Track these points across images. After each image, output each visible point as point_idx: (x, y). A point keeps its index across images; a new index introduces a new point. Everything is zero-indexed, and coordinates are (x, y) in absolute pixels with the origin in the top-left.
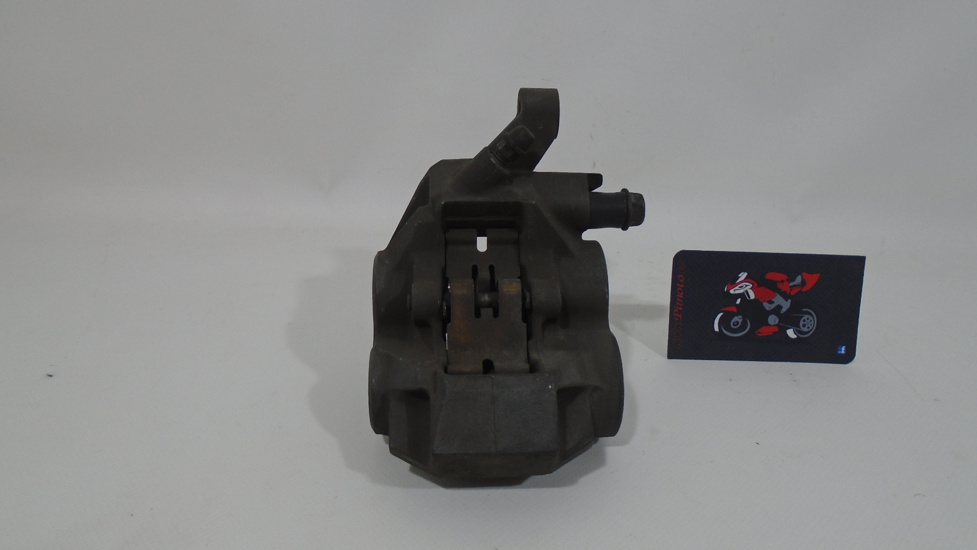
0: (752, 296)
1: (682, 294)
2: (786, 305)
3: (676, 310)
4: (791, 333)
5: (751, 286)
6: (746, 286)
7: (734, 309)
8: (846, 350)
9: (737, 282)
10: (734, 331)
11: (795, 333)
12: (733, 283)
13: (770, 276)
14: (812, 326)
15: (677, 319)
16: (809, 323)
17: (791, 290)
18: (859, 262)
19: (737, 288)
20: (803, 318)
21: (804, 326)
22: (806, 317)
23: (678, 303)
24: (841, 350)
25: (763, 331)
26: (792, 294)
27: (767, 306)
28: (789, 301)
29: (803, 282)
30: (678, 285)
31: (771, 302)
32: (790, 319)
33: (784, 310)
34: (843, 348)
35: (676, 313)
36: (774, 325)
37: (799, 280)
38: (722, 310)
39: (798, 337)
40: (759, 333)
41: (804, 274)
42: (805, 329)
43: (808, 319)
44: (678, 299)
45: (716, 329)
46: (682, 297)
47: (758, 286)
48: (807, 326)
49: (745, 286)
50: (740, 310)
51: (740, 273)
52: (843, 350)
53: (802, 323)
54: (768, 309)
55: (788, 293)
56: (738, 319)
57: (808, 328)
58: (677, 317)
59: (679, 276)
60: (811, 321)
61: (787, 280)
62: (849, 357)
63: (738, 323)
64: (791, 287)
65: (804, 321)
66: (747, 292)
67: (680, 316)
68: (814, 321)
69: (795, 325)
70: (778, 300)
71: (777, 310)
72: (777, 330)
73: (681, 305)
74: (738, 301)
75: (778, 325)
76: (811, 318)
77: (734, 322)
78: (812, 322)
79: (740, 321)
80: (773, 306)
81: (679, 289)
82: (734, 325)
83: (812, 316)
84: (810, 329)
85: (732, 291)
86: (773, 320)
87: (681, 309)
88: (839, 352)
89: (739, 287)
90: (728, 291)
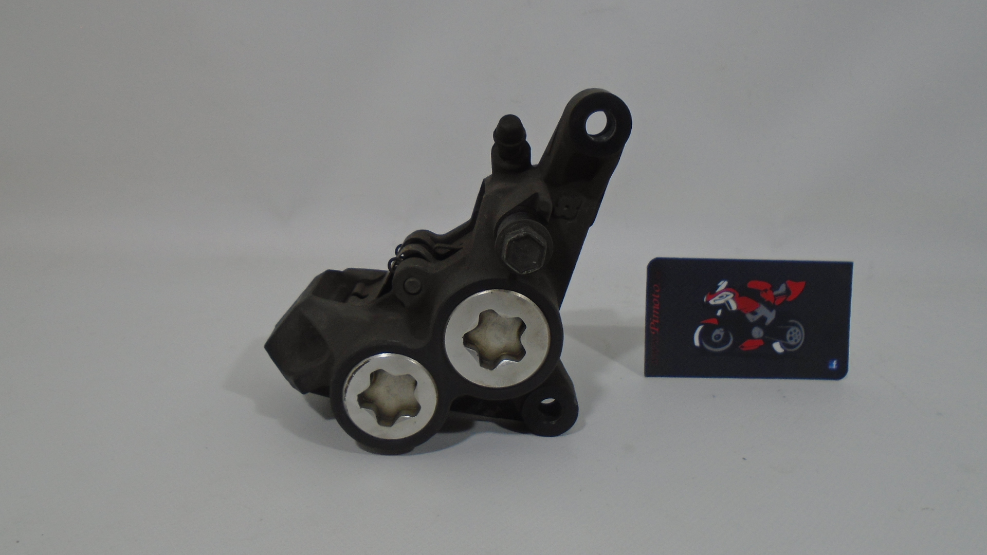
0: (734, 306)
1: (658, 305)
2: (771, 316)
3: (652, 323)
4: (777, 347)
5: (732, 295)
6: (727, 296)
7: (715, 322)
8: (837, 364)
9: (718, 291)
10: (716, 345)
11: (782, 347)
12: (713, 293)
13: (752, 284)
14: (800, 338)
15: (654, 333)
16: (797, 335)
17: (775, 299)
18: (847, 268)
19: (717, 298)
20: (789, 332)
21: (791, 338)
22: (792, 329)
23: (654, 316)
24: (833, 365)
25: (747, 346)
26: (777, 304)
27: (751, 318)
28: (774, 312)
29: (788, 292)
30: (653, 295)
31: (754, 313)
32: (776, 331)
33: (769, 321)
34: (835, 363)
35: (652, 326)
36: (758, 339)
37: (783, 289)
38: (703, 322)
39: (785, 351)
40: (742, 347)
41: (788, 281)
42: (792, 343)
43: (795, 331)
44: (654, 311)
45: (697, 342)
46: (658, 308)
47: (740, 296)
48: (794, 339)
49: (725, 296)
50: (722, 322)
51: (720, 282)
52: (834, 365)
53: (788, 336)
54: (751, 321)
55: (772, 302)
56: (719, 332)
57: (796, 341)
58: (653, 331)
59: (655, 285)
60: (798, 333)
61: (771, 289)
62: (841, 373)
63: (719, 336)
64: (775, 296)
65: (791, 333)
66: (728, 302)
67: (657, 330)
68: (802, 333)
69: (781, 338)
70: (762, 311)
71: (761, 322)
72: (762, 343)
73: (657, 317)
74: (719, 313)
75: (763, 339)
76: (798, 330)
77: (715, 337)
78: (800, 334)
79: (722, 334)
80: (756, 318)
81: (654, 299)
82: (716, 338)
83: (800, 329)
84: (798, 341)
85: (712, 302)
86: (757, 333)
87: (657, 321)
88: (830, 367)
89: (720, 297)
90: (708, 302)
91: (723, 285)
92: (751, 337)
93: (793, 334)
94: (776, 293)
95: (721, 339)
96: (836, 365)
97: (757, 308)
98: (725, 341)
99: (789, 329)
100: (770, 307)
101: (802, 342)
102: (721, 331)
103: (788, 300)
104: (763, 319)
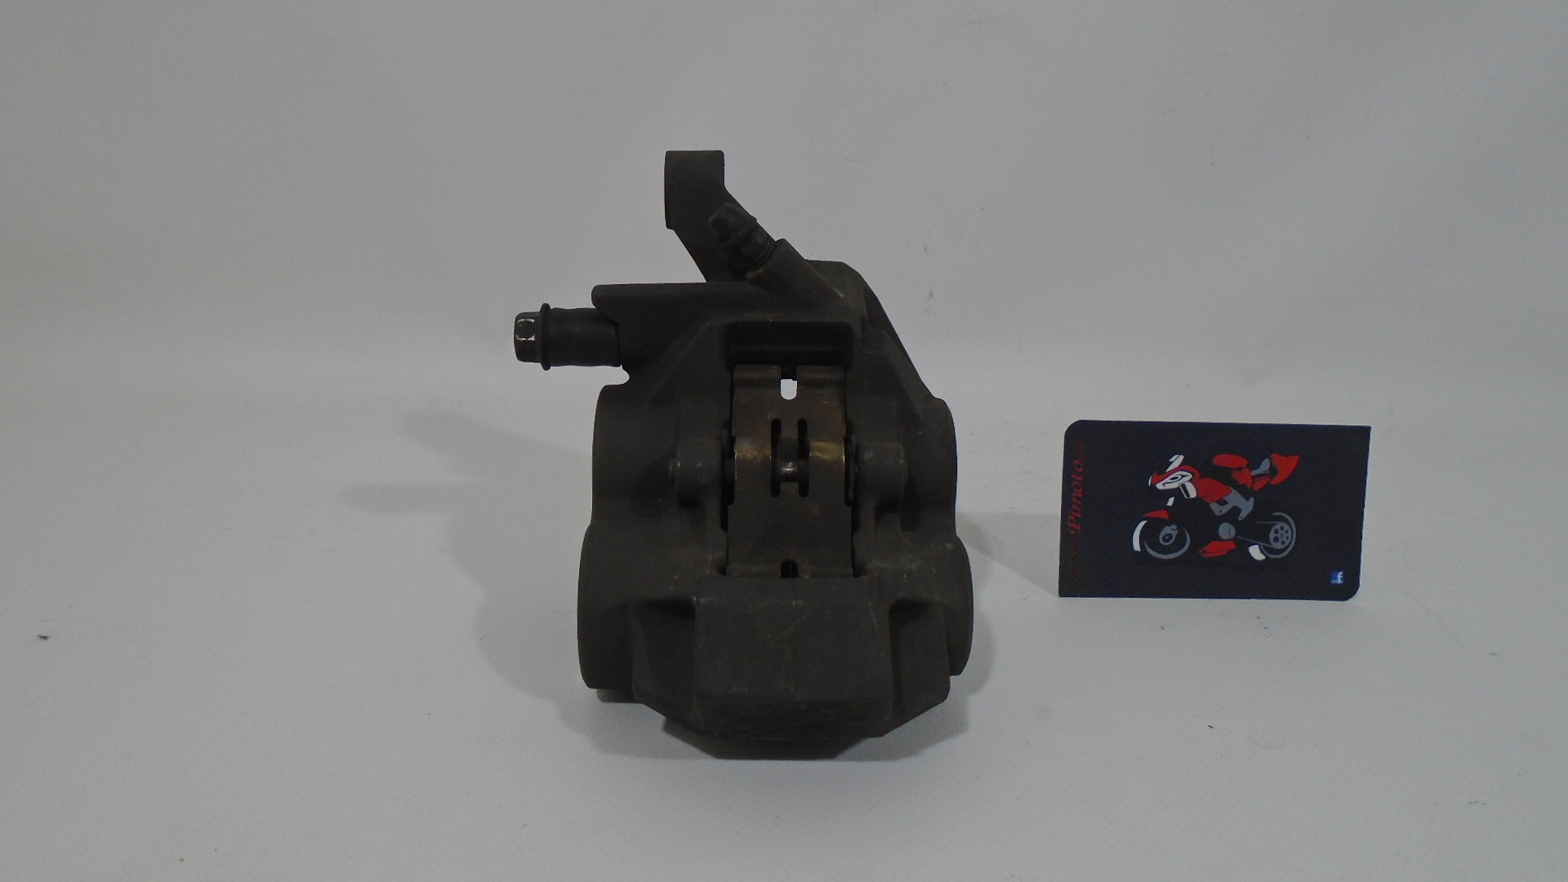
91: (1177, 460)
92: (1217, 538)
93: (1280, 531)
94: (1254, 473)
95: (1172, 541)
96: (1342, 579)
97: (1227, 495)
98: (1179, 544)
99: (1273, 525)
100: (1246, 493)
101: (1293, 544)
102: (1173, 529)
103: (1272, 482)
104: (1236, 511)
